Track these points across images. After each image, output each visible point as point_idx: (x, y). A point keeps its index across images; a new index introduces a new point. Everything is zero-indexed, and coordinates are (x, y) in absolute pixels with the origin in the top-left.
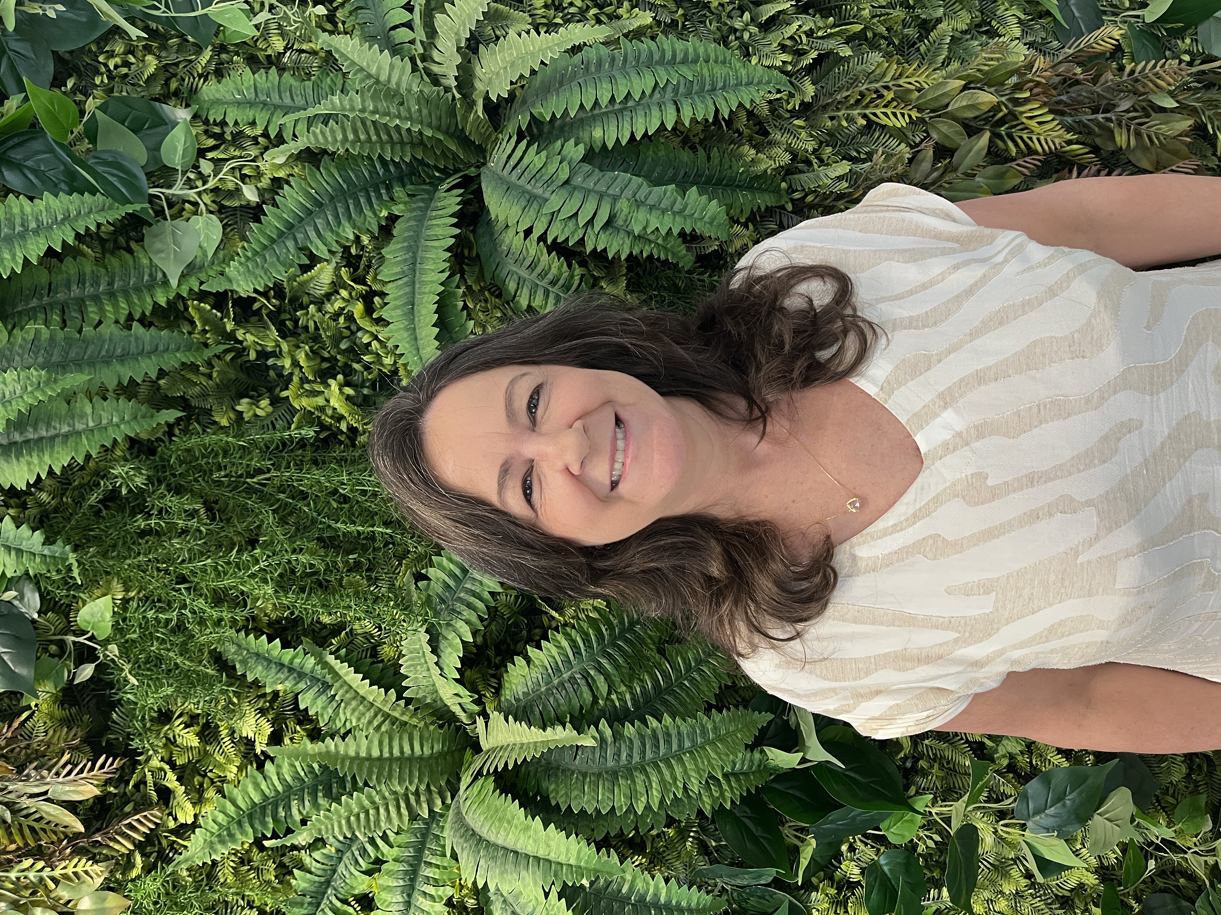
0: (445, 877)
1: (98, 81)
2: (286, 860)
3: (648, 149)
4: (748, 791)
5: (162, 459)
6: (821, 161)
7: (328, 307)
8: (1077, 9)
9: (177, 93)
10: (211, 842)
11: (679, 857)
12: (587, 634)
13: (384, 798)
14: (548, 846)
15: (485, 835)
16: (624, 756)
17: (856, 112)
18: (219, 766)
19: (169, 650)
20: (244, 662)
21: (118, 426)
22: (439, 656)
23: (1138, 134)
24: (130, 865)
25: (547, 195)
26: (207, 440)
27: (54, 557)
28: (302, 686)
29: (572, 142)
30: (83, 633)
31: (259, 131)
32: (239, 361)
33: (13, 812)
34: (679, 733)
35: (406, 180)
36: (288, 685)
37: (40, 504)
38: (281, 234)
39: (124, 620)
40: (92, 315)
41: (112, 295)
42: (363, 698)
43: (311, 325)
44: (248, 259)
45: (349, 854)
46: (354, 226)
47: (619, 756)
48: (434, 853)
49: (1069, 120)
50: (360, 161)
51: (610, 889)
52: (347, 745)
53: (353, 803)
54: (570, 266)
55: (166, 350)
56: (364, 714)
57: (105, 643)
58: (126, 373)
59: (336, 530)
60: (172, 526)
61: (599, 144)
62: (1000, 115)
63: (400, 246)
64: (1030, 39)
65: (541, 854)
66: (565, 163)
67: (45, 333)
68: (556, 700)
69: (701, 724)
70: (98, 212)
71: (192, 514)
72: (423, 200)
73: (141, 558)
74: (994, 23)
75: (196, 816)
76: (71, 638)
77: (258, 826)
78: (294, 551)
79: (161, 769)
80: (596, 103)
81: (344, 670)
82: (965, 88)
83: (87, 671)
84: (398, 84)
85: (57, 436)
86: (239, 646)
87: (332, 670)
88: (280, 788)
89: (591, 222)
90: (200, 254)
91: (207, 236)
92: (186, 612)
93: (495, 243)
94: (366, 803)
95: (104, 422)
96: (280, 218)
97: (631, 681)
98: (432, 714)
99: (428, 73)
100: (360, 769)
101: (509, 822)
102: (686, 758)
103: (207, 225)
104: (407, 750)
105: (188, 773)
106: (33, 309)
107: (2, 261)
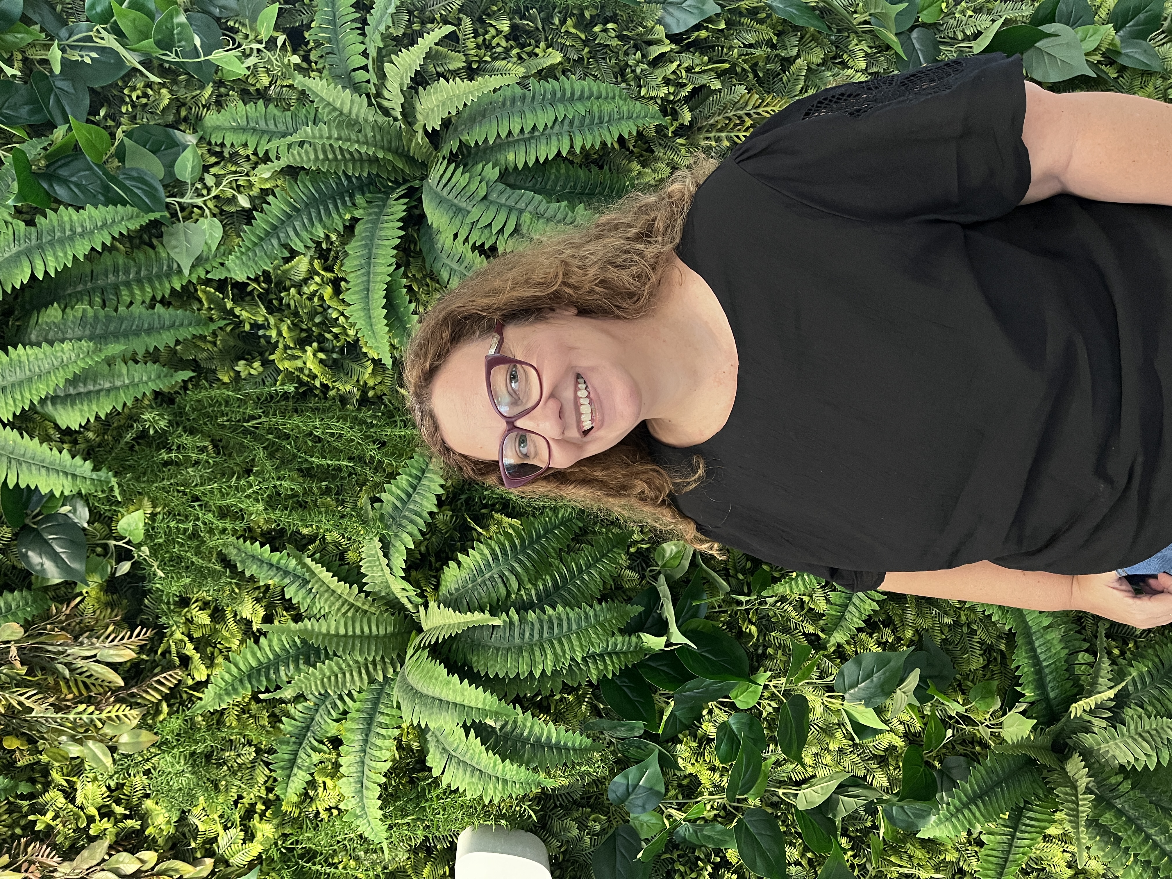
0: (393, 722)
1: (124, 109)
2: (277, 711)
3: (552, 168)
4: (626, 666)
5: (179, 407)
7: (305, 289)
8: (917, 43)
9: (186, 119)
10: (220, 695)
12: (503, 545)
13: (349, 666)
14: (463, 695)
15: (419, 689)
16: (527, 635)
17: (723, 135)
18: (226, 639)
19: (187, 552)
20: (243, 562)
21: (146, 383)
22: (389, 560)
24: (158, 712)
25: (469, 208)
26: (213, 393)
27: (100, 481)
28: (287, 581)
29: (490, 165)
30: (122, 538)
31: (250, 152)
32: (237, 331)
33: (71, 670)
34: (568, 618)
35: (365, 189)
36: (276, 580)
37: (87, 440)
38: (267, 234)
39: (153, 528)
40: (125, 297)
41: (139, 281)
42: (334, 592)
43: (292, 303)
44: (242, 253)
45: (323, 707)
46: (324, 227)
47: (523, 635)
48: (385, 706)
50: (328, 176)
51: (515, 733)
52: (320, 625)
53: (325, 668)
55: (181, 325)
56: (334, 603)
57: (138, 546)
58: (152, 342)
59: (311, 463)
60: (187, 458)
61: (513, 166)
63: (359, 243)
64: (874, 70)
65: (458, 700)
66: (484, 184)
67: (90, 312)
68: (479, 593)
69: (585, 612)
70: (128, 220)
71: (203, 450)
72: (378, 206)
73: (165, 482)
74: (846, 56)
75: (208, 676)
76: (112, 543)
77: (254, 683)
78: (279, 479)
79: (182, 641)
80: (510, 132)
81: (318, 569)
83: (125, 567)
84: (357, 115)
85: (101, 390)
86: (239, 550)
87: (309, 569)
88: (271, 657)
89: (501, 231)
90: (206, 249)
91: (211, 235)
92: (199, 523)
93: (432, 242)
94: (335, 669)
95: (136, 380)
96: (267, 222)
97: (536, 580)
98: (385, 604)
99: (380, 106)
101: (436, 679)
102: (574, 637)
103: (211, 225)
104: (366, 630)
105: (202, 644)
106: (80, 292)
107: (56, 258)
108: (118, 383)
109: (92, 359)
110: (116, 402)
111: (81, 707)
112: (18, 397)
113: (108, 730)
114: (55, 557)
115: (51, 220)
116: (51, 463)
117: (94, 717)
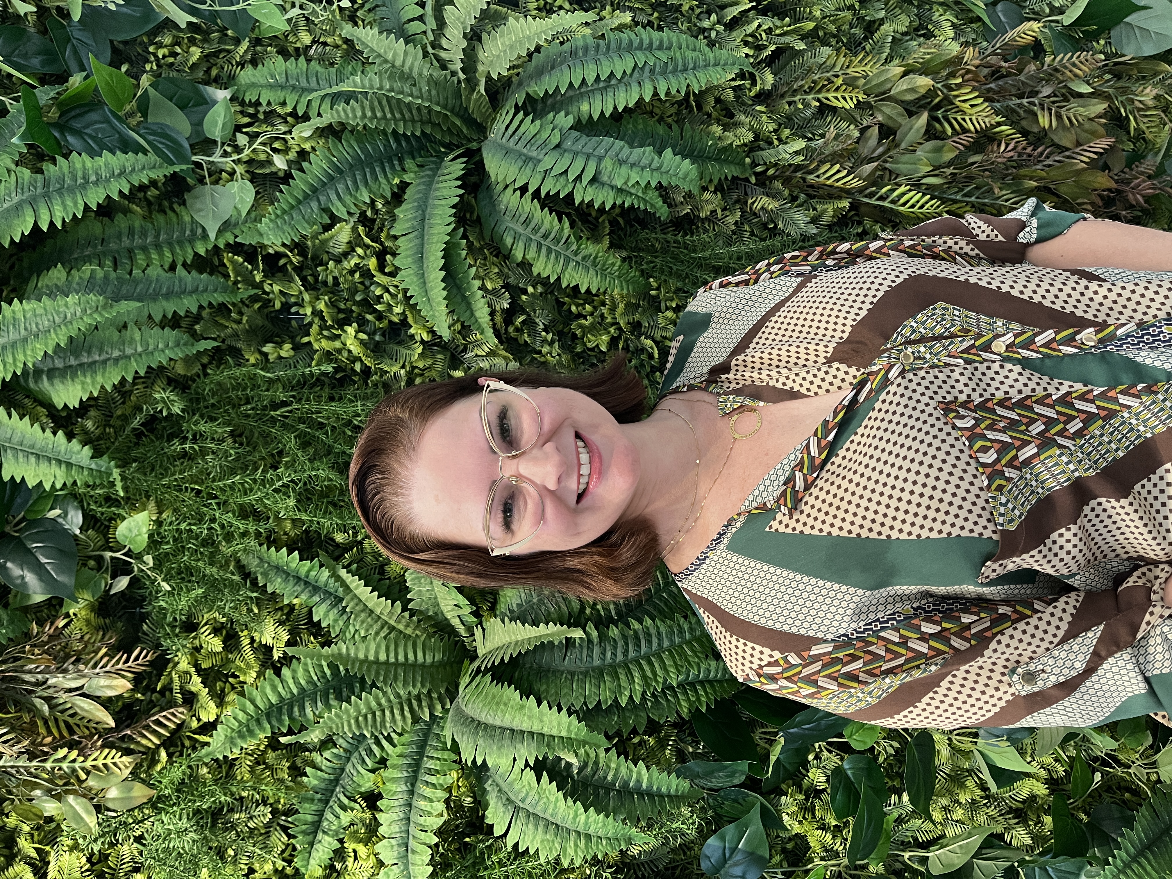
0: (445, 768)
1: (148, 67)
2: (299, 762)
3: (628, 123)
4: (722, 697)
5: (197, 393)
6: (779, 139)
7: (345, 264)
8: (1004, 15)
9: (217, 79)
10: (232, 738)
13: (390, 701)
14: (541, 721)
15: (483, 720)
16: (609, 654)
17: (810, 97)
18: (241, 671)
19: (199, 560)
20: (265, 574)
23: (1059, 117)
24: (154, 762)
25: (540, 156)
26: (238, 372)
27: (100, 471)
28: (316, 599)
29: (562, 114)
30: (120, 548)
31: (288, 110)
32: (266, 311)
33: (51, 707)
34: (658, 633)
35: (415, 154)
36: (304, 598)
37: (85, 431)
38: (306, 196)
39: (159, 534)
40: (140, 262)
41: (158, 246)
42: (372, 611)
43: (330, 279)
44: (277, 216)
45: (356, 754)
46: (370, 191)
47: (604, 655)
48: (436, 749)
49: (998, 105)
50: (376, 135)
51: (596, 777)
52: (357, 649)
53: (361, 704)
54: (560, 220)
55: (205, 290)
56: (371, 626)
57: (140, 556)
58: (170, 307)
60: (204, 451)
61: (586, 116)
62: (937, 100)
63: (411, 205)
64: (962, 40)
65: (535, 729)
66: (556, 131)
67: (100, 274)
68: (546, 608)
69: (679, 625)
70: (150, 169)
72: (430, 169)
73: (177, 476)
74: (930, 27)
75: (218, 715)
76: (108, 554)
77: (275, 723)
79: (187, 673)
80: (584, 81)
81: (355, 583)
82: (905, 74)
83: (123, 583)
84: (411, 69)
85: (109, 359)
86: (261, 559)
87: (344, 584)
88: (295, 691)
89: (579, 178)
90: (235, 213)
91: (242, 199)
92: (216, 526)
93: (493, 203)
94: (373, 704)
95: (151, 348)
96: (306, 182)
98: (433, 626)
99: (438, 59)
100: (369, 670)
101: (505, 704)
102: (665, 656)
103: (242, 189)
104: (411, 656)
105: (211, 679)
106: (89, 256)
107: (65, 207)
108: (129, 351)
109: (101, 315)
110: (126, 372)
111: (62, 752)
112: (10, 360)
113: (91, 782)
114: (39, 569)
115: (61, 168)
116: (42, 449)
117: (77, 765)
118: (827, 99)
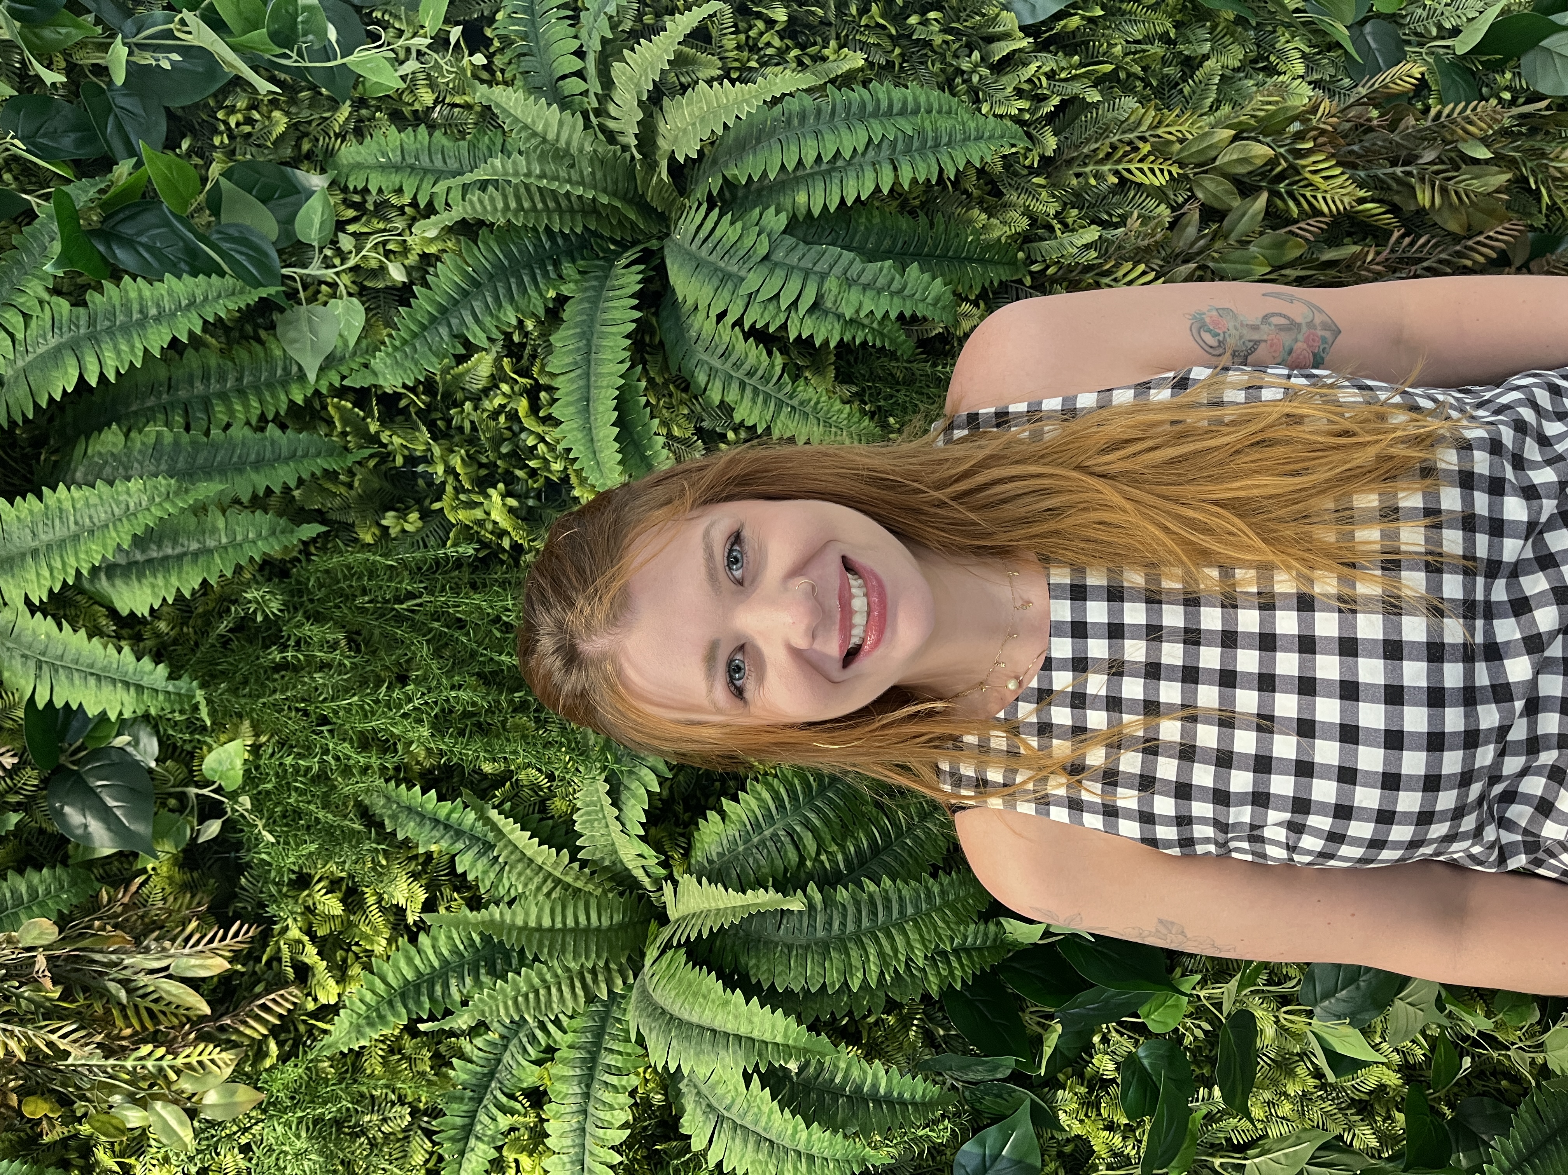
0: (629, 1065)
1: (217, 141)
2: (442, 1048)
3: (860, 216)
4: (982, 970)
5: (299, 582)
6: (1065, 225)
7: (486, 404)
8: (1374, 40)
9: (309, 156)
10: (359, 1026)
11: (900, 1048)
12: (792, 785)
13: (557, 976)
14: (751, 1022)
15: (676, 1013)
16: (836, 925)
17: (1106, 168)
18: (367, 937)
19: (309, 802)
20: (394, 817)
21: (254, 542)
22: (620, 810)
23: (1444, 191)
24: (261, 1054)
25: (743, 273)
26: (351, 559)
27: (179, 694)
28: (460, 845)
29: (772, 209)
30: (207, 783)
31: (407, 200)
32: (383, 467)
33: (129, 992)
34: (900, 897)
35: (576, 254)
36: (444, 844)
37: (157, 635)
38: (433, 319)
39: (257, 768)
40: (220, 416)
41: (241, 392)
42: (531, 861)
43: (467, 425)
44: (396, 348)
45: (515, 1041)
46: (517, 310)
47: (831, 925)
48: (614, 1038)
49: (1362, 174)
50: (523, 233)
51: (820, 1079)
52: (514, 914)
53: (521, 981)
54: (770, 354)
55: (306, 455)
56: (531, 879)
57: (233, 796)
58: (261, 481)
59: (499, 663)
60: (309, 659)
61: (804, 211)
62: (1279, 169)
63: (571, 332)
64: (1316, 76)
65: (743, 1031)
66: (764, 236)
67: (168, 437)
68: (756, 860)
69: (927, 888)
70: (227, 296)
71: (334, 646)
72: (597, 278)
73: (277, 696)
74: (1272, 58)
75: (339, 995)
76: (193, 791)
77: (411, 1005)
78: (453, 688)
79: (299, 941)
80: (800, 162)
81: (508, 826)
82: (1235, 138)
83: (213, 828)
84: (568, 144)
85: (185, 554)
86: (388, 798)
87: (495, 827)
88: (436, 964)
89: (795, 304)
90: (340, 343)
91: (348, 324)
92: (329, 758)
93: (681, 328)
94: (536, 981)
95: (239, 538)
96: (432, 301)
97: (844, 839)
98: (611, 879)
99: (603, 129)
100: (529, 941)
101: (704, 997)
102: (909, 927)
103: (347, 309)
104: (582, 920)
105: (328, 945)
106: (151, 409)
107: (118, 353)
108: (211, 543)
109: (174, 505)
110: (209, 572)
111: (145, 1049)
112: (58, 564)
113: (185, 1085)
114: (106, 815)
115: (110, 298)
116: (104, 669)
117: (164, 1063)
118: (1129, 171)
